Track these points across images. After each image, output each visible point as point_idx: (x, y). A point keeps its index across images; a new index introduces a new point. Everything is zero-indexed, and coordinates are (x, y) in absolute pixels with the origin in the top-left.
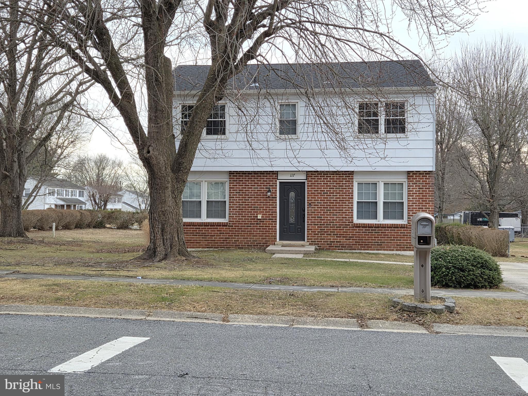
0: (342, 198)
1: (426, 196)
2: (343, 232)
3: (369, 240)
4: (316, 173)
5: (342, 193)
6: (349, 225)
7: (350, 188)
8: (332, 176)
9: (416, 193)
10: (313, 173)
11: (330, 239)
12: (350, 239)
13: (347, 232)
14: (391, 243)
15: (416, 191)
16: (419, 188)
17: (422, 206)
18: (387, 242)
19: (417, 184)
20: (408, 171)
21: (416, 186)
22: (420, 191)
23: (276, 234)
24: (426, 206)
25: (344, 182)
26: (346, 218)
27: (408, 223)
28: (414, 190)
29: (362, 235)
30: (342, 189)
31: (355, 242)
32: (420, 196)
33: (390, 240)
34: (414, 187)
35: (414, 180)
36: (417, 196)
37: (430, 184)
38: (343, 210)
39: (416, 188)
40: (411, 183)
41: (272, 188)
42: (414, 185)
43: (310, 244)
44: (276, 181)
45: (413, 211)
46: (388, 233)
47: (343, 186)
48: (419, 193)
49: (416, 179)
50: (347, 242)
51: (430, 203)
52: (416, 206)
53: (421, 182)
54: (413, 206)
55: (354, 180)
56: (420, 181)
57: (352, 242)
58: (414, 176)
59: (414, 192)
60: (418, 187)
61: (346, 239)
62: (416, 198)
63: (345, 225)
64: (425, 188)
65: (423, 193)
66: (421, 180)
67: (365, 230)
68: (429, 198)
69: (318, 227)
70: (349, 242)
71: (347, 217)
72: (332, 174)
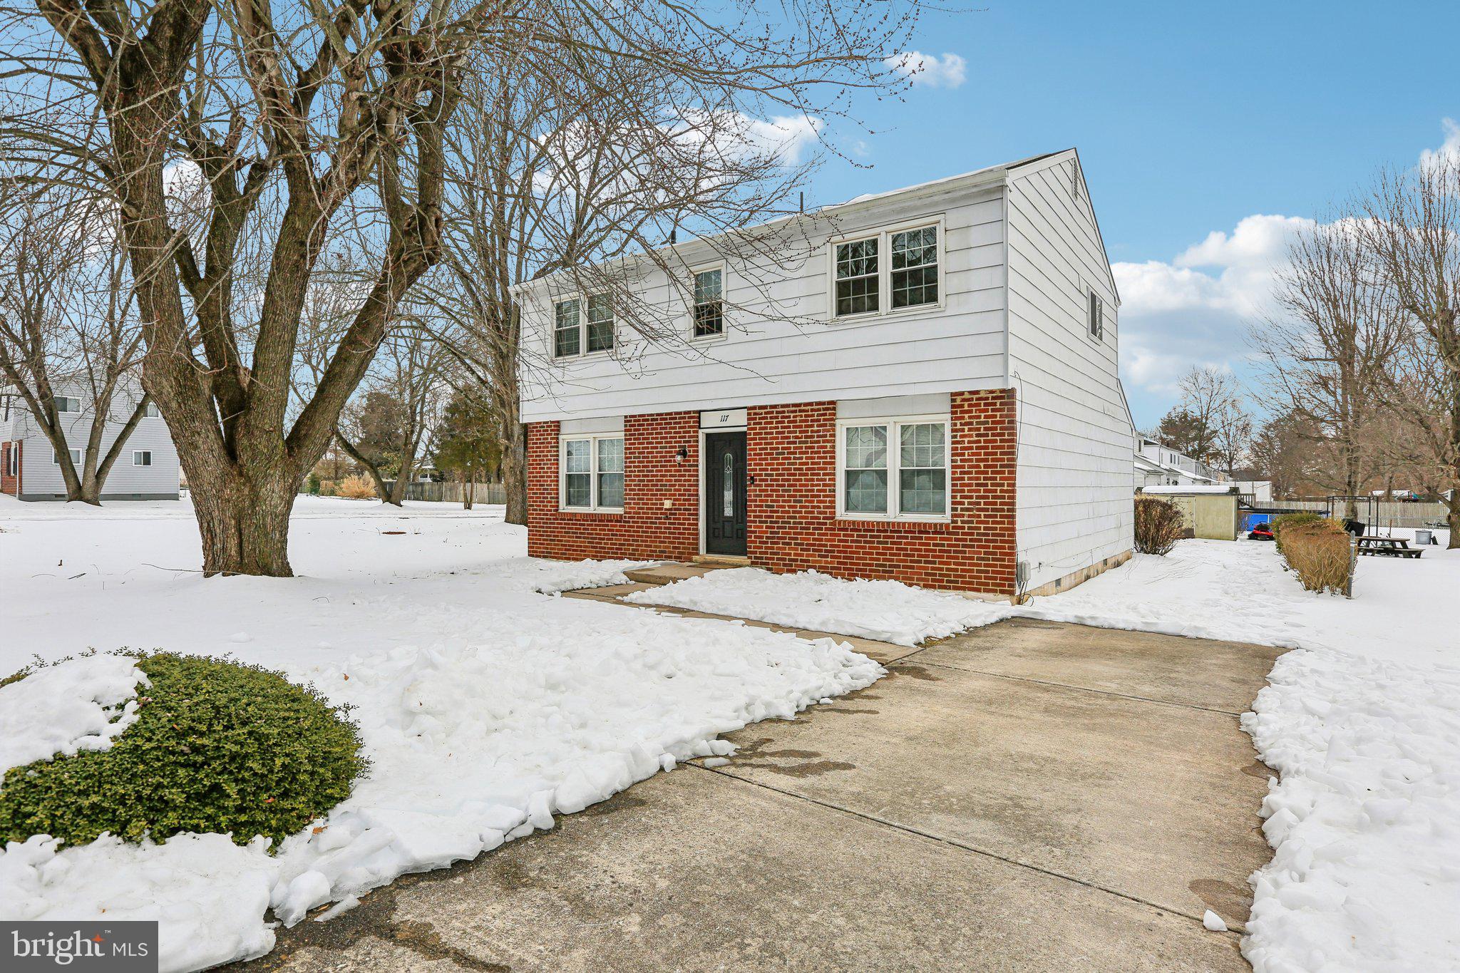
0: (812, 463)
1: (996, 454)
2: (814, 539)
3: (865, 559)
4: (763, 411)
5: (812, 453)
6: (826, 524)
7: (828, 441)
8: (792, 415)
9: (971, 448)
10: (757, 411)
11: (789, 554)
12: (827, 556)
13: (821, 540)
14: (912, 567)
15: (969, 442)
16: (977, 435)
17: (985, 479)
18: (904, 567)
19: (971, 423)
20: (952, 394)
21: (970, 430)
22: (979, 442)
23: (697, 539)
24: (995, 479)
25: (816, 428)
26: (819, 507)
27: (953, 522)
28: (966, 440)
29: (851, 547)
30: (811, 443)
31: (838, 563)
32: (979, 454)
33: (911, 561)
34: (966, 433)
35: (966, 416)
36: (973, 454)
37: (1003, 422)
38: (813, 491)
39: (971, 436)
40: (958, 422)
41: (689, 446)
42: (966, 428)
43: (752, 563)
44: (697, 432)
45: (963, 491)
46: (905, 544)
47: (813, 437)
48: (978, 448)
49: (971, 412)
50: (820, 562)
51: (1003, 472)
52: (970, 479)
53: (982, 419)
54: (963, 479)
55: (837, 422)
56: (979, 417)
57: (831, 562)
58: (966, 404)
59: (966, 445)
60: (974, 433)
61: (819, 556)
62: (971, 460)
63: (818, 523)
64: (993, 435)
65: (987, 448)
66: (983, 415)
67: (858, 536)
68: (1003, 460)
69: (767, 527)
70: (826, 562)
71: (822, 505)
72: (792, 412)
